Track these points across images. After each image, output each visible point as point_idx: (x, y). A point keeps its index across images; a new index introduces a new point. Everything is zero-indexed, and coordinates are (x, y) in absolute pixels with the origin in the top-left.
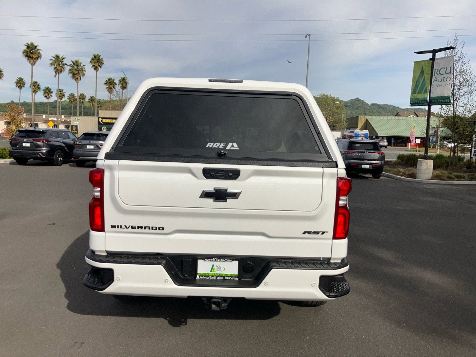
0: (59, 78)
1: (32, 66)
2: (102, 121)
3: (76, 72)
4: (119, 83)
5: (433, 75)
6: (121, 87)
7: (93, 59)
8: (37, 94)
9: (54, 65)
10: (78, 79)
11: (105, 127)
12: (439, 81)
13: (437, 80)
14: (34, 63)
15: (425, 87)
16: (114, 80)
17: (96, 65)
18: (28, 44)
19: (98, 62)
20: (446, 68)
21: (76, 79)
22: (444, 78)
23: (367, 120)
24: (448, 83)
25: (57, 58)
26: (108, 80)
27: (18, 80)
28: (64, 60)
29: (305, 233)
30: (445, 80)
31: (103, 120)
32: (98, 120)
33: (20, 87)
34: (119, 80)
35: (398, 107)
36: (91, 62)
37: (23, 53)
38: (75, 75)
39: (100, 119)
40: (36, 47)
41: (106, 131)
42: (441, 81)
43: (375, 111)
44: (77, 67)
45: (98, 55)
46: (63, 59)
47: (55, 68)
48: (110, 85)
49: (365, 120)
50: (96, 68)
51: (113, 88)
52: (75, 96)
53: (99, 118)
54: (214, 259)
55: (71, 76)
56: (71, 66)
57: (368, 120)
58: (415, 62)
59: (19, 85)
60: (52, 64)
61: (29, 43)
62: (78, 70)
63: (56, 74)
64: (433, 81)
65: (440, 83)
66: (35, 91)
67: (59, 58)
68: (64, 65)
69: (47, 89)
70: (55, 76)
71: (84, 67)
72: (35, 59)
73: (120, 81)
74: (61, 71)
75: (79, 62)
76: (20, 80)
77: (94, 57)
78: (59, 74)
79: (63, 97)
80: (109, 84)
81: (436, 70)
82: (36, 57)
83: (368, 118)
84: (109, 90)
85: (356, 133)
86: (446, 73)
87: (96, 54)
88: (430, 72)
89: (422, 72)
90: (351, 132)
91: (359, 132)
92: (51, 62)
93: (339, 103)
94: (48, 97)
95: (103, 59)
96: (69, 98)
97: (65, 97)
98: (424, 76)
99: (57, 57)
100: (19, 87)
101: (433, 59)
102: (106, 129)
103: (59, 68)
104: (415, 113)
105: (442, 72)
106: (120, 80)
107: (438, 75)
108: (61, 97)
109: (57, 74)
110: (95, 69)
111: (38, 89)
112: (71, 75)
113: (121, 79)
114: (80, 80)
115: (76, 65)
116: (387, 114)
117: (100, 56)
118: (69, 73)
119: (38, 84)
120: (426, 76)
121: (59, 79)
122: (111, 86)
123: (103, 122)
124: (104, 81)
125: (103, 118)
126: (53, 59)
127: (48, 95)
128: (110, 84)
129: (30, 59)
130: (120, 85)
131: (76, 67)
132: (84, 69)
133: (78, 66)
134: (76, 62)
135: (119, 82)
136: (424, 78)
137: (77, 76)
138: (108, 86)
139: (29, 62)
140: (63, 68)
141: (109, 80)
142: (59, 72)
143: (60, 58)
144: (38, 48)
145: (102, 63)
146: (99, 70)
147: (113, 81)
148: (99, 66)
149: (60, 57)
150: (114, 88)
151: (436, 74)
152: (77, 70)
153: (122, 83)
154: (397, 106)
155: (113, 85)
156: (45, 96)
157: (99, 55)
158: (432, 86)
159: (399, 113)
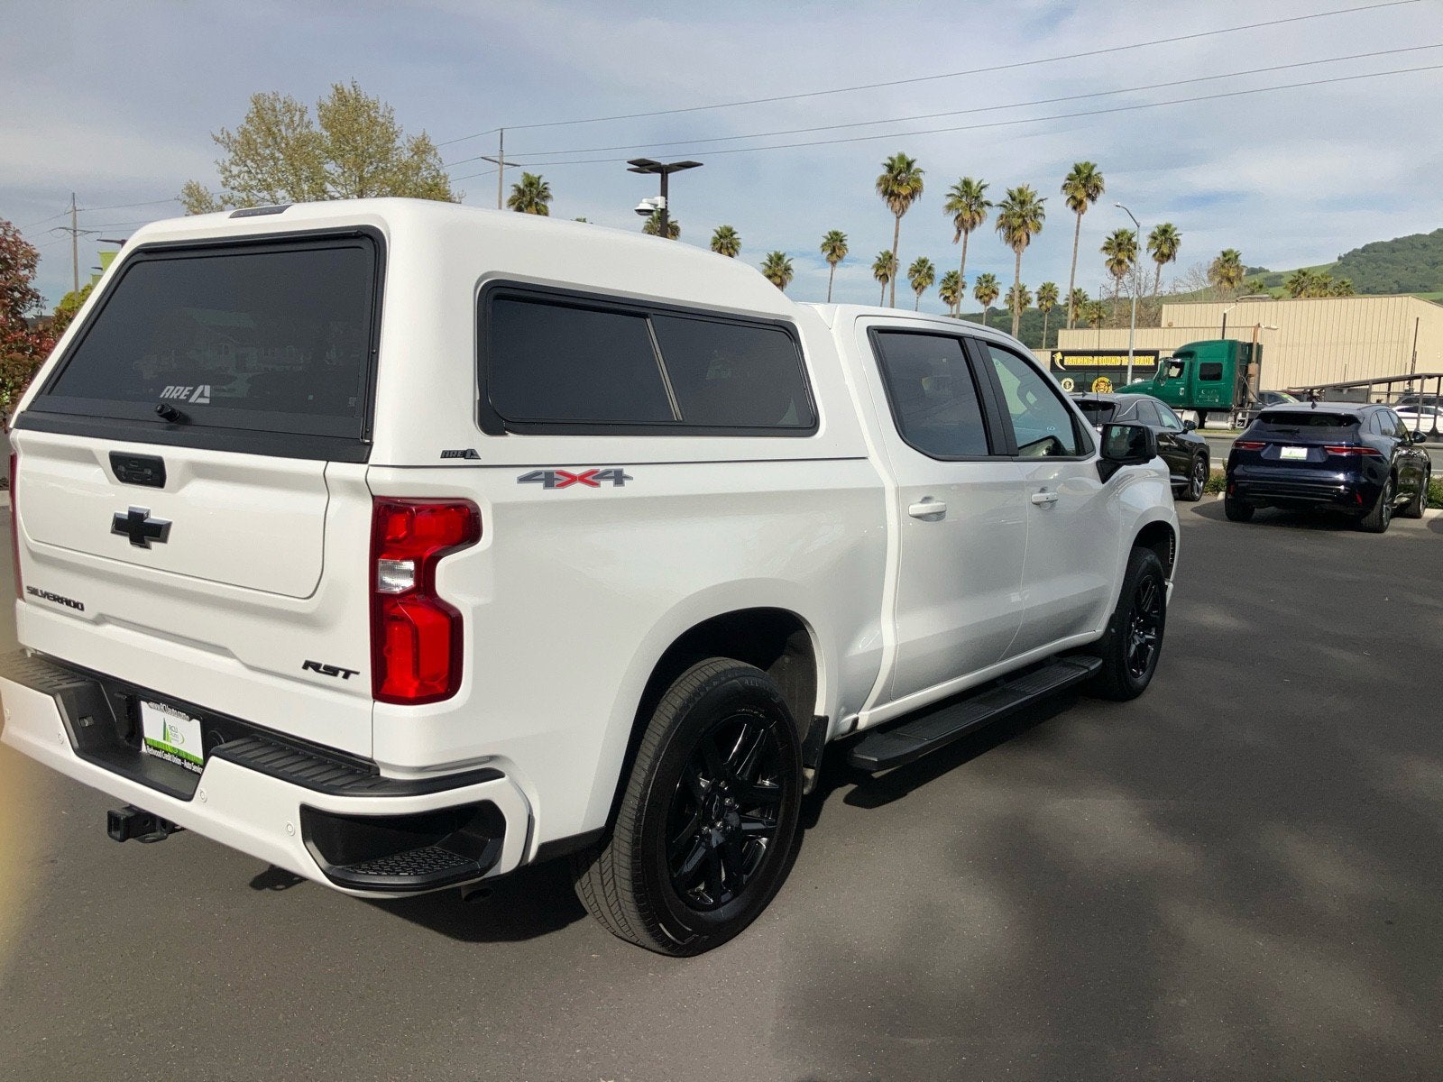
0: (965, 242)
1: (898, 218)
2: (1062, 362)
3: (1016, 222)
4: (1150, 244)
6: (1155, 255)
7: (1071, 178)
8: (925, 292)
9: (957, 209)
10: (1020, 241)
11: (1071, 381)
14: (903, 210)
16: (1133, 235)
17: (1080, 195)
18: (890, 158)
19: (1084, 186)
21: (1016, 243)
25: (966, 189)
26: (1113, 237)
27: (880, 259)
28: (983, 190)
29: (307, 665)
31: (1066, 358)
32: (1053, 360)
33: (884, 278)
34: (1149, 233)
36: (1064, 187)
37: (879, 185)
38: (1014, 229)
39: (1058, 357)
40: (909, 164)
41: (1074, 390)
44: (1022, 208)
45: (1086, 164)
46: (982, 188)
47: (957, 218)
48: (1120, 251)
50: (1078, 205)
51: (1127, 260)
52: (1027, 293)
53: (1053, 353)
54: (162, 705)
55: (1003, 234)
56: (1005, 206)
59: (881, 272)
60: (950, 207)
61: (895, 156)
62: (1023, 217)
63: (959, 232)
66: (919, 284)
67: (971, 188)
68: (982, 205)
69: (952, 277)
70: (957, 239)
71: (1041, 204)
72: (905, 197)
73: (1154, 238)
74: (973, 224)
75: (1029, 192)
76: (885, 259)
77: (1075, 173)
78: (966, 233)
79: (991, 298)
80: (1116, 249)
82: (908, 192)
84: (1116, 268)
87: (1083, 162)
92: (950, 200)
94: (951, 299)
95: (1103, 176)
96: (1011, 298)
97: (999, 298)
99: (967, 183)
100: (881, 276)
102: (1073, 386)
103: (967, 216)
106: (1154, 232)
108: (986, 299)
109: (963, 233)
110: (1075, 208)
111: (928, 281)
112: (1003, 232)
113: (1156, 230)
114: (1028, 243)
115: (1018, 201)
117: (1093, 167)
118: (999, 227)
119: (929, 264)
121: (965, 247)
122: (1121, 256)
123: (1065, 364)
124: (1102, 242)
125: (1065, 353)
126: (955, 192)
127: (954, 292)
128: (1120, 247)
129: (892, 198)
130: (1153, 251)
131: (1017, 209)
132: (1039, 211)
133: (1023, 203)
134: (1021, 191)
135: (1150, 240)
137: (1020, 234)
138: (1111, 257)
139: (892, 207)
140: (979, 214)
141: (1117, 236)
142: (968, 225)
143: (974, 188)
144: (915, 166)
145: (1097, 188)
146: (1086, 209)
147: (1130, 240)
148: (1089, 195)
149: (975, 184)
150: (1130, 259)
152: (1021, 216)
153: (1158, 242)
155: (1129, 251)
156: (946, 298)
157: (1092, 163)
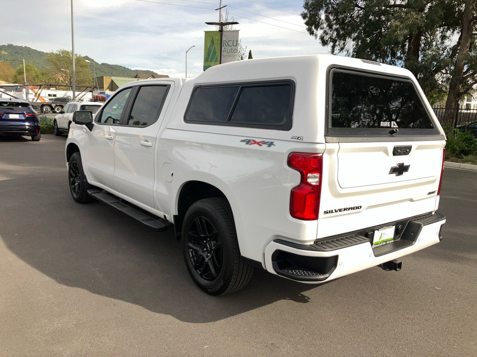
5: (223, 46)
12: (228, 52)
13: (226, 51)
15: (216, 57)
20: (233, 41)
22: (232, 49)
23: (112, 81)
24: (235, 54)
30: (233, 52)
35: (128, 69)
42: (230, 52)
43: (106, 71)
49: (109, 81)
57: (114, 81)
58: (206, 32)
64: (222, 51)
65: (229, 54)
81: (225, 42)
83: (113, 79)
85: (107, 94)
86: (233, 46)
88: (219, 42)
89: (213, 42)
90: (101, 93)
91: (110, 93)
93: (89, 62)
98: (214, 46)
101: (221, 31)
104: (153, 75)
105: (230, 43)
107: (227, 46)
116: (118, 74)
120: (216, 46)
136: (215, 47)
151: (225, 45)
154: (126, 67)
158: (222, 56)
159: (138, 76)
